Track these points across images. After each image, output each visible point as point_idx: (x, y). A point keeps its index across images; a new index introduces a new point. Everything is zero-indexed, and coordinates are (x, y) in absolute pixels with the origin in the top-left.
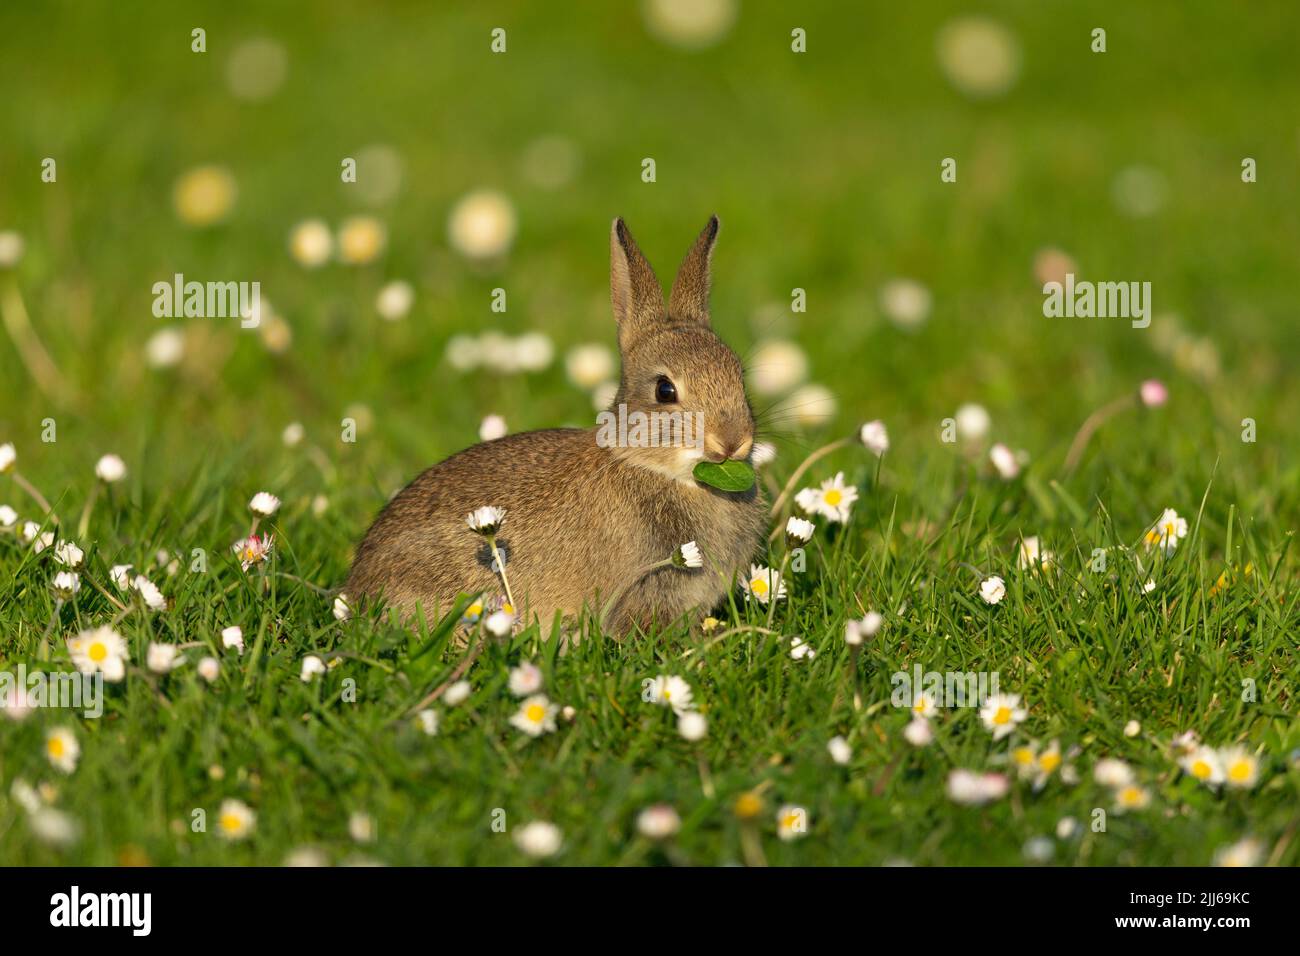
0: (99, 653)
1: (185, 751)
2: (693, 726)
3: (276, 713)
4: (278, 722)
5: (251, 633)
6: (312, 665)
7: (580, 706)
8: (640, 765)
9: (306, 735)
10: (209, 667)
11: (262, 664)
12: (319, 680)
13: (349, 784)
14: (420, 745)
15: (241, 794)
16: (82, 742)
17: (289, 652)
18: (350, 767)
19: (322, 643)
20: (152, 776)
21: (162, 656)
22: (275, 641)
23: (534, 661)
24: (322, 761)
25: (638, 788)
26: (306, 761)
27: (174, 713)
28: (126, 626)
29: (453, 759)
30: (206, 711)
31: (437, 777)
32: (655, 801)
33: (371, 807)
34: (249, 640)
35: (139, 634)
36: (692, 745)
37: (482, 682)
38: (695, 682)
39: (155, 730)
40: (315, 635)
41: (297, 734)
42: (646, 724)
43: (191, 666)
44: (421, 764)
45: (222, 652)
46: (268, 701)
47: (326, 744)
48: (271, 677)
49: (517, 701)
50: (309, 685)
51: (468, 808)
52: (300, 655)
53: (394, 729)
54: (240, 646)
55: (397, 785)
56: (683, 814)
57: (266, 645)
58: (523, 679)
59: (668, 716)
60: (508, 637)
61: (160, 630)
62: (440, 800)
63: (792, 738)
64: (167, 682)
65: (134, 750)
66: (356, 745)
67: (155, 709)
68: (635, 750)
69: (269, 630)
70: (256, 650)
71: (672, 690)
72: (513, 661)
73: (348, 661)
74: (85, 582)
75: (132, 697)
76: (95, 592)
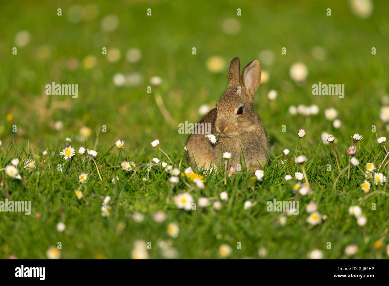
0: (184, 201)
1: (210, 230)
2: (362, 221)
3: (237, 218)
4: (238, 222)
5: (230, 194)
6: (248, 204)
7: (328, 216)
8: (347, 233)
9: (247, 225)
10: (217, 205)
11: (233, 204)
13: (259, 239)
14: (280, 228)
15: (227, 243)
16: (180, 228)
17: (241, 200)
18: (259, 235)
19: (251, 197)
20: (200, 239)
21: (203, 202)
22: (237, 198)
23: (315, 202)
24: (251, 233)
25: (345, 240)
26: (246, 233)
27: (207, 219)
28: (193, 193)
29: (290, 232)
30: (216, 219)
31: (285, 238)
32: (350, 243)
33: (266, 246)
34: (229, 196)
35: (196, 195)
36: (362, 228)
38: (363, 208)
39: (200, 223)
40: (249, 195)
41: (243, 224)
42: (348, 221)
43: (212, 205)
44: (280, 234)
45: (221, 201)
46: (235, 215)
47: (253, 227)
48: (236, 208)
49: (309, 214)
50: (247, 210)
51: (294, 247)
52: (244, 201)
53: (271, 223)
54: (227, 199)
55: (274, 240)
56: (360, 247)
57: (234, 198)
58: (311, 208)
59: (354, 219)
60: (307, 196)
61: (202, 194)
62: (286, 244)
64: (205, 210)
65: (195, 230)
66: (260, 228)
67: (201, 218)
68: (345, 228)
69: (235, 194)
70: (231, 200)
71: (356, 210)
72: (308, 202)
73: (259, 203)
74: (180, 180)
75: (194, 214)
76: (183, 183)
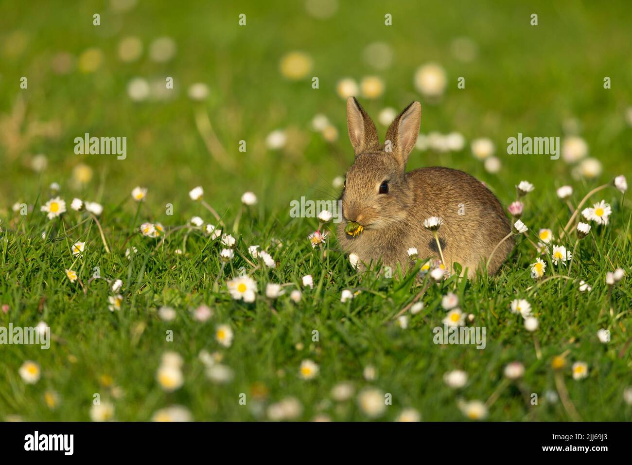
0: (243, 288)
1: (284, 336)
2: (531, 324)
3: (329, 318)
4: (329, 322)
5: (316, 278)
6: (346, 294)
7: (477, 314)
8: (506, 343)
9: (344, 328)
10: (296, 295)
11: (322, 294)
12: (350, 302)
13: (364, 352)
14: (399, 333)
15: (311, 357)
16: (234, 332)
17: (335, 288)
18: (365, 344)
19: (351, 283)
20: (268, 349)
21: (273, 290)
22: (329, 283)
23: (455, 292)
24: (352, 341)
25: (505, 354)
26: (342, 341)
27: (279, 318)
28: (256, 275)
29: (414, 340)
30: (295, 317)
31: (406, 349)
32: (512, 360)
33: (375, 363)
34: (316, 282)
35: (262, 279)
36: (531, 333)
37: (429, 302)
38: (533, 302)
39: (269, 325)
40: (348, 280)
41: (338, 327)
42: (509, 323)
43: (288, 295)
44: (399, 343)
45: (303, 288)
46: (325, 312)
47: (353, 332)
48: (326, 300)
49: (446, 312)
50: (345, 304)
51: (422, 364)
52: (340, 289)
53: (386, 325)
54: (311, 285)
55: (388, 353)
56: (527, 367)
57: (324, 285)
58: (449, 301)
59: (519, 319)
60: (442, 281)
61: (272, 277)
62: (408, 360)
63: (580, 330)
64: (276, 303)
65: (260, 336)
66: (367, 333)
67: (270, 315)
68: (503, 335)
69: (326, 277)
70: (319, 287)
71: (522, 306)
72: (444, 292)
73: (364, 292)
74: (236, 254)
75: (259, 310)
76: (241, 259)
